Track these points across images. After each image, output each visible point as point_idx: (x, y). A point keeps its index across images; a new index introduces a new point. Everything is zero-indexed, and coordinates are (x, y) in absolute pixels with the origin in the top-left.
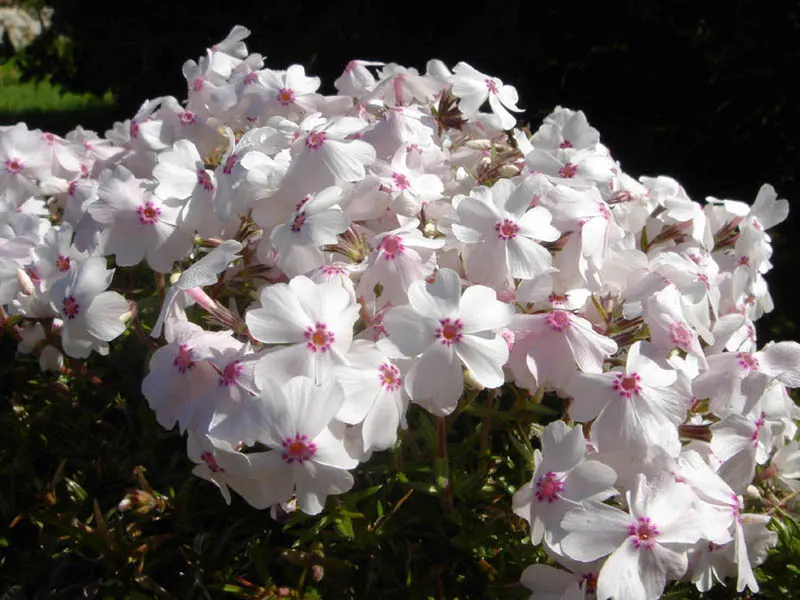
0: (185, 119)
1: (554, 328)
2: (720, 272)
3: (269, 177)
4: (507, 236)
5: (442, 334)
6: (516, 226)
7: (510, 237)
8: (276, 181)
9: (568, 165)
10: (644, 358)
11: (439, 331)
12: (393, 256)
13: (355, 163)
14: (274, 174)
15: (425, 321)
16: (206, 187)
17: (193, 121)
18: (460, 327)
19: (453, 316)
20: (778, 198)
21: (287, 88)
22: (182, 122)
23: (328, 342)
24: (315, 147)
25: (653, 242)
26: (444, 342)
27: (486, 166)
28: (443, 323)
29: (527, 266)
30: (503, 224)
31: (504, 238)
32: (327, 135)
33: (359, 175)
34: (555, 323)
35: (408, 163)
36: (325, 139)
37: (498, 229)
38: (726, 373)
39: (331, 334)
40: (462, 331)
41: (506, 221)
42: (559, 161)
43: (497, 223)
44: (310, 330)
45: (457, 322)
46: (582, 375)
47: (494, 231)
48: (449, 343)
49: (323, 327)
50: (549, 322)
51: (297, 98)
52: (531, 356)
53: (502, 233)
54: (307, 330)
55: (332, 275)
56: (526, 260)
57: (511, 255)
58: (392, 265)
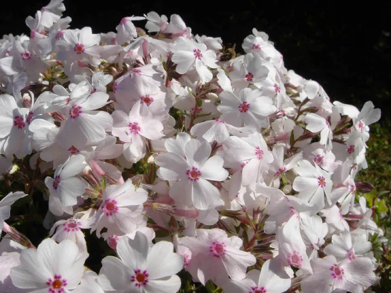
0: (25, 57)
1: (215, 255)
2: (335, 161)
3: (48, 136)
4: (193, 178)
5: (135, 279)
6: (199, 172)
7: (195, 180)
8: (52, 138)
9: (245, 103)
10: (271, 272)
11: (133, 277)
12: (111, 214)
13: (99, 128)
14: (50, 134)
15: (126, 268)
16: (20, 127)
17: (30, 58)
18: (147, 276)
19: (143, 268)
20: (375, 108)
21: (80, 43)
22: (23, 59)
23: (62, 287)
24: (74, 117)
25: (297, 140)
26: (137, 285)
27: (201, 87)
28: (136, 272)
29: (205, 201)
30: (191, 170)
31: (192, 180)
32: (81, 110)
33: (101, 136)
34: (215, 252)
35: (141, 112)
36: (80, 112)
37: (188, 174)
38: (322, 280)
39: (64, 281)
40: (148, 278)
41: (194, 168)
42: (240, 99)
43: (188, 169)
44: (50, 280)
45: (145, 272)
46: (232, 281)
47: (186, 175)
48: (139, 285)
49: (59, 277)
50: (212, 251)
51: (86, 50)
52: (201, 269)
53: (190, 176)
54: (48, 281)
55: (70, 232)
56: (204, 197)
57: (195, 192)
58: (111, 219)
